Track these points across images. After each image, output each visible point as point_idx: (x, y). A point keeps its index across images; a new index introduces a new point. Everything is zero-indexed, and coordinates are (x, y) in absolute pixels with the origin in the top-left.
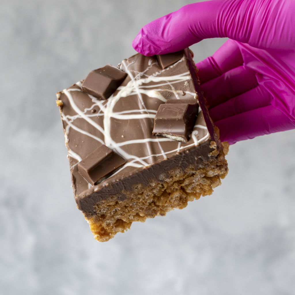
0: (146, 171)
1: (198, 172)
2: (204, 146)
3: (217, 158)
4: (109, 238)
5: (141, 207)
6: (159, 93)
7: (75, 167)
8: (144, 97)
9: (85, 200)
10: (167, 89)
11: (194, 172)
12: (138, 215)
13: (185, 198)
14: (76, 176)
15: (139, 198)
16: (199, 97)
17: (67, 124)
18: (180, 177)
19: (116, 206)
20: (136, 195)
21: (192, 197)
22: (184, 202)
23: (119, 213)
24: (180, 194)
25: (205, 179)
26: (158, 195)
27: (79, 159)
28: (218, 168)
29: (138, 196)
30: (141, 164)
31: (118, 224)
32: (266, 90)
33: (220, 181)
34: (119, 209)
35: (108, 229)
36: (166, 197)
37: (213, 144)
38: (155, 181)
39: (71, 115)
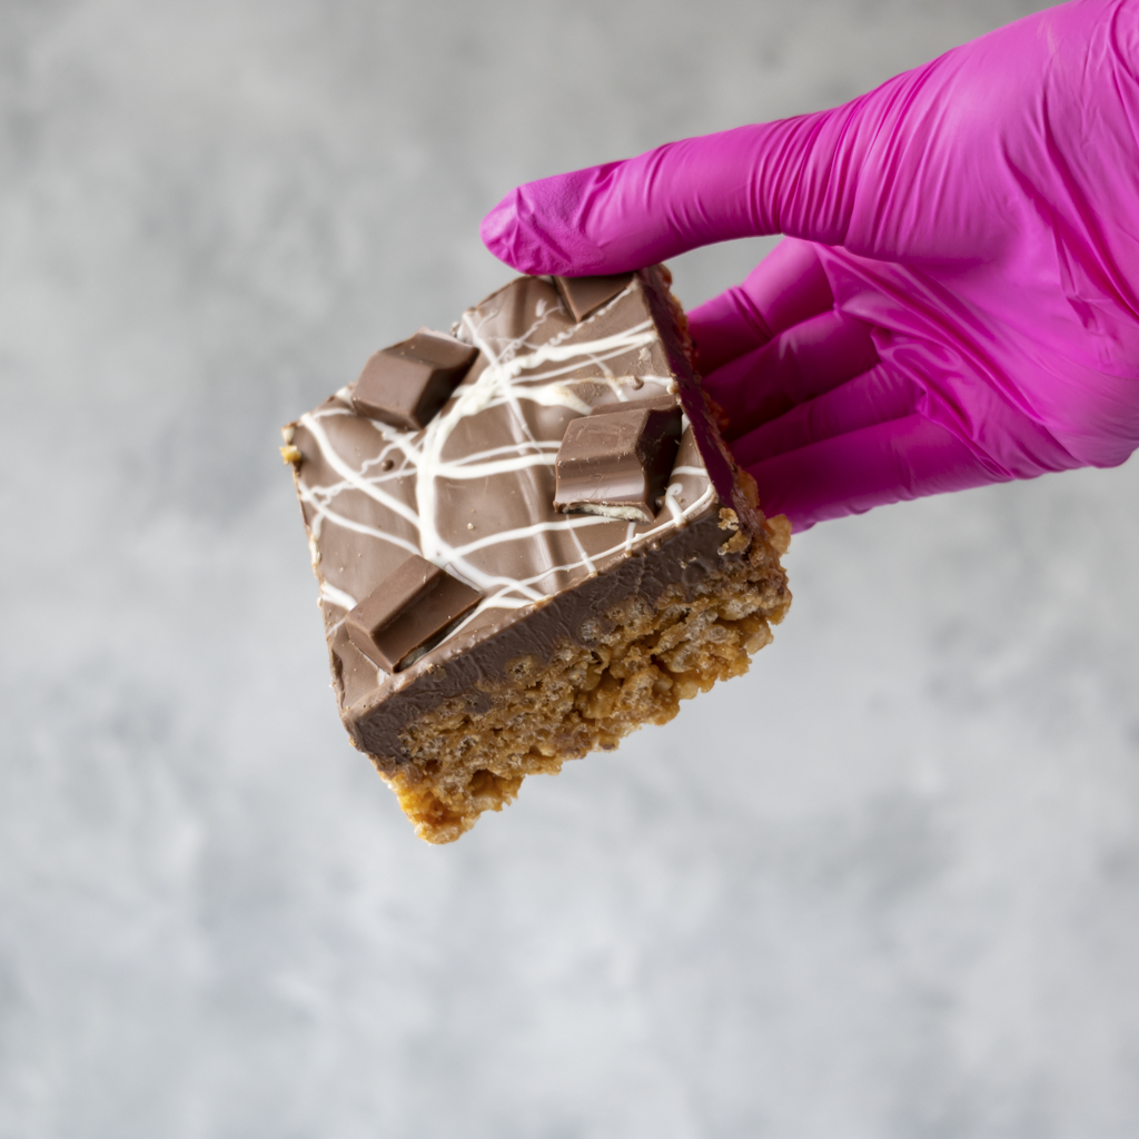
0: (540, 615)
1: (695, 607)
2: (703, 524)
3: (745, 558)
4: (460, 832)
5: (541, 726)
6: (569, 391)
7: (339, 629)
8: (529, 407)
9: (371, 720)
10: (590, 375)
11: (683, 607)
12: (534, 753)
13: (671, 690)
14: (342, 655)
15: (532, 702)
16: (683, 389)
17: (315, 512)
18: (643, 627)
19: (465, 732)
20: (520, 693)
21: (690, 686)
22: (668, 704)
23: (479, 753)
24: (651, 677)
25: (720, 627)
26: (589, 689)
27: (348, 603)
28: (755, 589)
29: (527, 696)
30: (525, 598)
31: (479, 785)
32: (901, 374)
33: (769, 631)
34: (477, 738)
35: (451, 802)
36: (611, 690)
37: (728, 516)
38: (570, 644)
39: (326, 484)
